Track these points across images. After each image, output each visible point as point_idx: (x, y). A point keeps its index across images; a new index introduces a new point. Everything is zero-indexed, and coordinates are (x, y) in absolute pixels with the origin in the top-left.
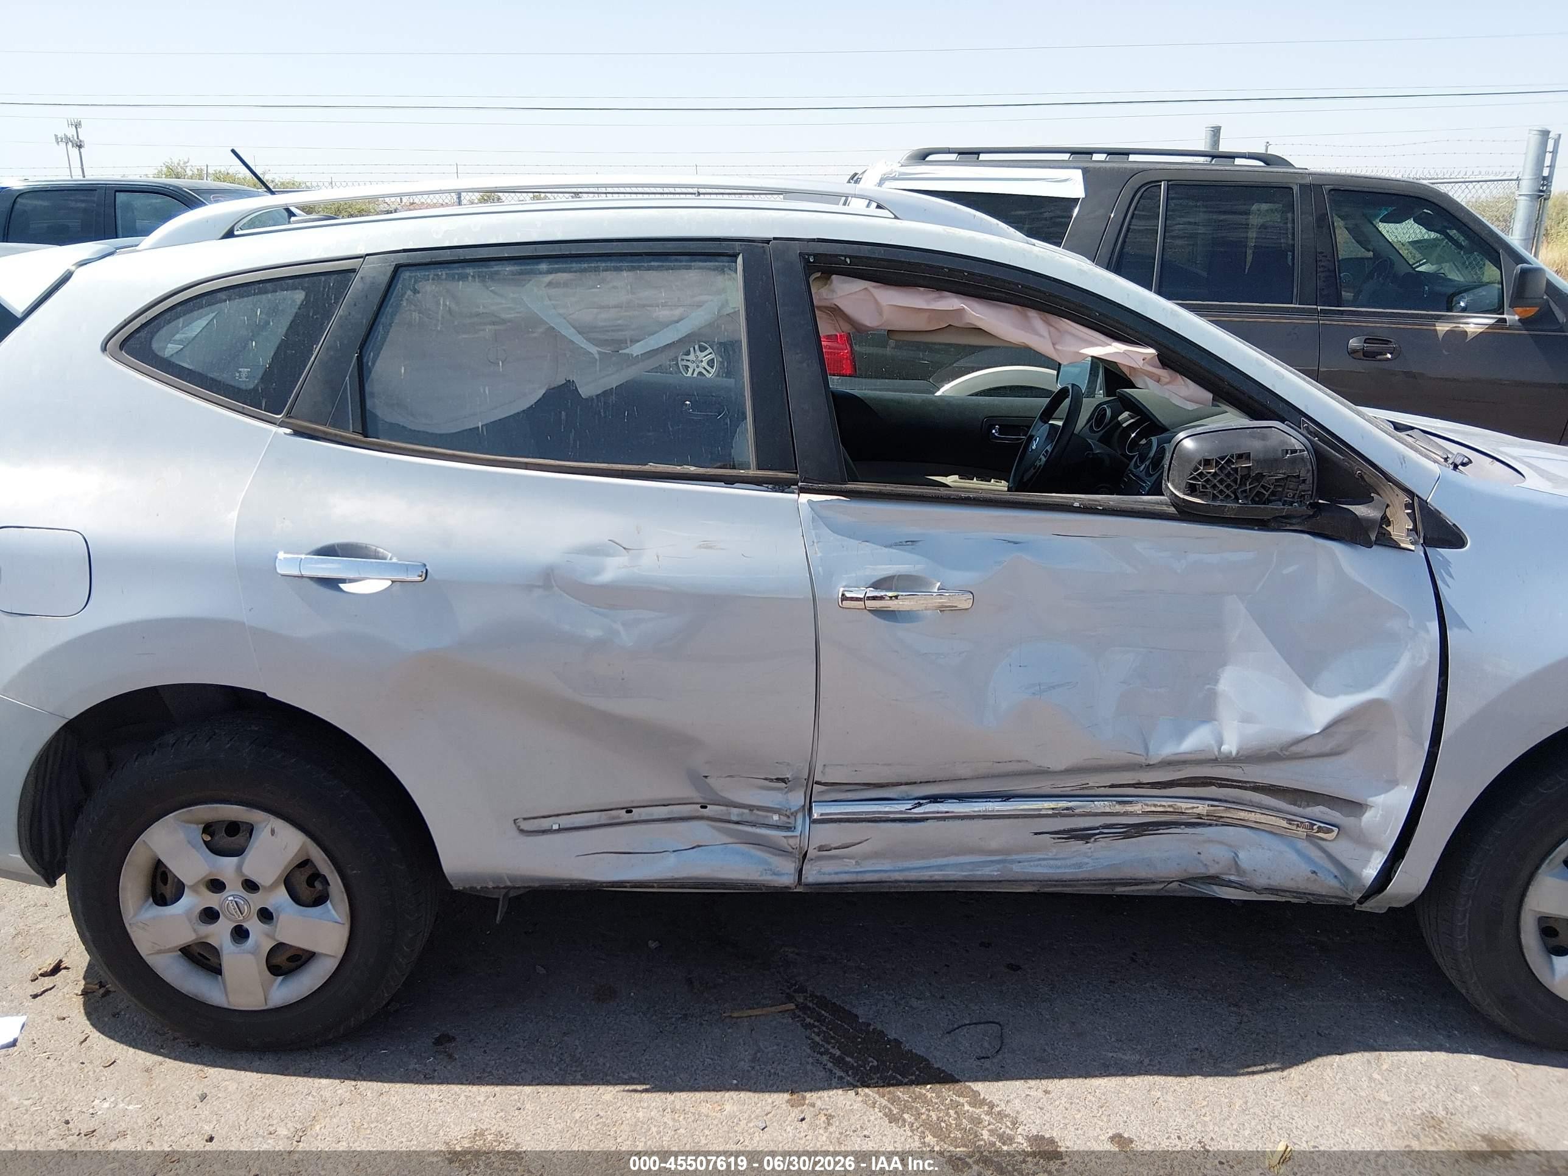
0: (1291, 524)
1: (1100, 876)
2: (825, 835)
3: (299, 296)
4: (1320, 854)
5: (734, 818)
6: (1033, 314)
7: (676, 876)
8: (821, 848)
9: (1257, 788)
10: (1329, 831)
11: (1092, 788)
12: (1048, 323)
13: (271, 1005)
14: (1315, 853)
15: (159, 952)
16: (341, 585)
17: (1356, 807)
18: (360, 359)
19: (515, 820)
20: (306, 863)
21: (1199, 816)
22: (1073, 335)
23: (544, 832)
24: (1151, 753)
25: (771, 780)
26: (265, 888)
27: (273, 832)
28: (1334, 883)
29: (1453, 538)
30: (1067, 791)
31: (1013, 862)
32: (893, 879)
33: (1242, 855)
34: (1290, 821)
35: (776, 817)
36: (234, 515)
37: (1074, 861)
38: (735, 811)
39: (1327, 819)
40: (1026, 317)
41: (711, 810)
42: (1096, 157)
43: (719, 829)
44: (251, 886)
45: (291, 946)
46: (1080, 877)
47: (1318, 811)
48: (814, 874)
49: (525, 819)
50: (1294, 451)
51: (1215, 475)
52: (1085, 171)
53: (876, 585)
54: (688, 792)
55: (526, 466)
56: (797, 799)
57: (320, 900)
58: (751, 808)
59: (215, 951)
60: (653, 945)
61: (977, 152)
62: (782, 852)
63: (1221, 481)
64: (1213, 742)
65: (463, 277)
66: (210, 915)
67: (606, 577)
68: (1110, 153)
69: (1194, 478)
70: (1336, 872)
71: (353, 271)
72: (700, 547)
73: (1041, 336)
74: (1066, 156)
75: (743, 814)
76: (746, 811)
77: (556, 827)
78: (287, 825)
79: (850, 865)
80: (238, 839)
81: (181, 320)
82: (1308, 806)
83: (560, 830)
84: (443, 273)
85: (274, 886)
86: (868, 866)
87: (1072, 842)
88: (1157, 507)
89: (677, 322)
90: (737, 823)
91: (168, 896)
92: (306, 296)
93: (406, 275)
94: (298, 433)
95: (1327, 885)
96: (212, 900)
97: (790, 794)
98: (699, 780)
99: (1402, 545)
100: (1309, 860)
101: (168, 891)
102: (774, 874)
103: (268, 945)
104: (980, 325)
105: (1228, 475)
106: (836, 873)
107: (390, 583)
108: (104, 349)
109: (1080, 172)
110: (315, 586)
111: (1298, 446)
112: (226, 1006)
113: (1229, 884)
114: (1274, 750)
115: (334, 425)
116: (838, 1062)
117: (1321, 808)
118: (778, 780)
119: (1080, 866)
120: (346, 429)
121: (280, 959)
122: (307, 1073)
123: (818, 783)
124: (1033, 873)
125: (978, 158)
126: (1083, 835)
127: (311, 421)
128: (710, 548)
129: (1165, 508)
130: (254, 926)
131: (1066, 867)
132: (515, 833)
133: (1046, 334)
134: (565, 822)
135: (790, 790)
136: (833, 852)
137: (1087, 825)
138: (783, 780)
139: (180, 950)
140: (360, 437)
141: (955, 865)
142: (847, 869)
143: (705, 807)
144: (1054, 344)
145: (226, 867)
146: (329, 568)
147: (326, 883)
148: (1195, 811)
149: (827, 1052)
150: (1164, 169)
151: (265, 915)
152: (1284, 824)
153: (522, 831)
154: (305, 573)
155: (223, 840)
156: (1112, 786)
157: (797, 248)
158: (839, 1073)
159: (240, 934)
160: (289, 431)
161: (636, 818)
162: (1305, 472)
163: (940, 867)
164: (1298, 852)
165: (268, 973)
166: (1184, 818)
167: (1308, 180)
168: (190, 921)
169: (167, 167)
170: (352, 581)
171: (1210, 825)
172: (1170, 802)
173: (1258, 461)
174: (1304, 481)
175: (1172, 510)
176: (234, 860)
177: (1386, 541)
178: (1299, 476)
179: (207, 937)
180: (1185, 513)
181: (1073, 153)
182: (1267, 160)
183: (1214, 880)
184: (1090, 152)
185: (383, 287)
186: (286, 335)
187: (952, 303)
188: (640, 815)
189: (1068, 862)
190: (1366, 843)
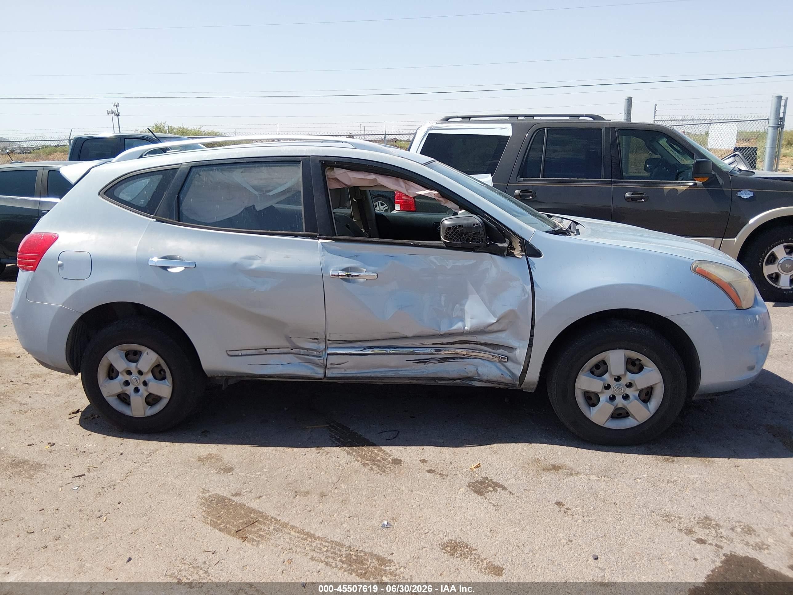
0: (480, 250)
1: (429, 376)
2: (332, 359)
3: (161, 177)
4: (504, 368)
5: (302, 353)
6: (400, 180)
7: (282, 373)
8: (331, 364)
9: (481, 344)
10: (505, 358)
11: (426, 344)
12: (406, 183)
13: (146, 415)
14: (502, 368)
15: (110, 396)
16: (168, 269)
17: (511, 349)
18: (178, 197)
19: (226, 351)
20: (158, 366)
21: (464, 355)
22: (414, 187)
23: (236, 356)
24: (442, 330)
25: (313, 339)
26: (145, 373)
27: (148, 354)
28: (510, 378)
29: (538, 254)
30: (418, 346)
31: (399, 371)
32: (357, 376)
33: (479, 369)
34: (493, 356)
35: (315, 353)
36: (136, 247)
37: (421, 371)
38: (302, 351)
39: (504, 354)
40: (398, 180)
41: (294, 350)
42: (519, 118)
43: (297, 357)
44: (140, 373)
45: (153, 394)
46: (422, 376)
47: (501, 351)
48: (329, 374)
49: (230, 351)
50: (477, 224)
51: (452, 232)
52: (513, 125)
53: (344, 270)
54: (287, 344)
55: (230, 231)
56: (322, 346)
57: (164, 378)
58: (307, 349)
59: (128, 396)
60: (286, 409)
61: (469, 118)
62: (319, 365)
63: (454, 235)
64: (462, 326)
65: (212, 170)
66: (127, 383)
67: (253, 267)
68: (526, 116)
69: (446, 234)
70: (510, 375)
71: (178, 168)
72: (285, 257)
73: (402, 187)
74: (507, 118)
75: (305, 352)
76: (306, 351)
77: (240, 354)
78: (152, 351)
79: (342, 371)
80: (136, 357)
81: (123, 185)
82: (498, 350)
83: (242, 355)
84: (205, 169)
85: (148, 373)
86: (348, 371)
87: (420, 364)
88: (440, 245)
89: (285, 184)
90: (303, 355)
91: (114, 377)
92: (163, 177)
93: (194, 169)
94: (158, 221)
95: (507, 378)
96: (128, 378)
97: (320, 344)
98: (289, 339)
99: (517, 256)
100: (501, 370)
101: (114, 375)
102: (316, 373)
103: (146, 394)
104: (382, 184)
105: (456, 232)
106: (338, 374)
107: (184, 268)
108: (99, 194)
109: (511, 124)
110: (160, 269)
111: (478, 222)
112: (131, 415)
113: (476, 380)
114: (482, 329)
115: (170, 218)
116: (337, 439)
117: (501, 350)
118: (315, 339)
119: (423, 372)
120: (173, 219)
121: (150, 400)
122: (157, 440)
123: (328, 340)
124: (404, 375)
125: (470, 120)
126: (424, 361)
127: (162, 217)
128: (288, 257)
129: (442, 245)
130: (141, 387)
131: (418, 373)
132: (226, 355)
133: (404, 187)
134: (244, 352)
135: (320, 343)
136: (336, 366)
137: (423, 358)
138: (317, 339)
139: (117, 396)
140: (177, 222)
141: (379, 372)
142: (341, 372)
143: (292, 349)
144: (407, 190)
145: (133, 366)
146: (165, 263)
147: (165, 372)
148: (462, 353)
149: (335, 437)
150: (547, 122)
151: (145, 383)
152: (491, 357)
153: (229, 355)
154: (157, 265)
155: (131, 357)
156: (433, 344)
157: (319, 159)
158: (336, 442)
159: (137, 390)
160: (155, 220)
161: (268, 353)
162: (482, 231)
163: (374, 372)
164: (497, 367)
165: (146, 404)
166: (459, 356)
167: (608, 126)
168: (120, 385)
169: (156, 125)
170: (172, 267)
171: (468, 358)
172: (453, 350)
173: (465, 227)
174: (482, 234)
175: (444, 245)
176: (135, 364)
177: (511, 255)
178: (479, 233)
179: (125, 391)
180: (448, 247)
181: (510, 117)
182: (594, 117)
183: (471, 379)
184: (517, 116)
185: (187, 173)
186: (156, 189)
187: (373, 176)
188: (270, 351)
189: (419, 371)
190: (516, 362)
